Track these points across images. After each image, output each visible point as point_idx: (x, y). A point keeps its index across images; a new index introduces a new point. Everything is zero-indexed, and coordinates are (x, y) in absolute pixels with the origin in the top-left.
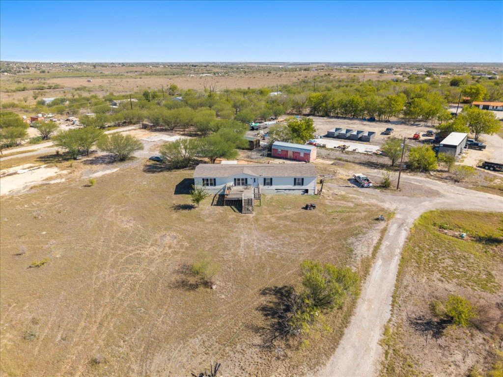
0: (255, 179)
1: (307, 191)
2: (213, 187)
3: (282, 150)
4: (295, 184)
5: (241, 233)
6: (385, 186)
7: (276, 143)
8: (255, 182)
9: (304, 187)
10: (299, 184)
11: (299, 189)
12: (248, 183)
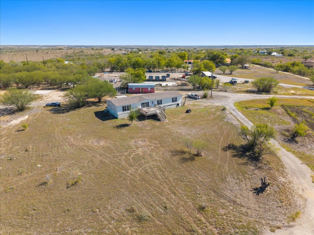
0: (152, 102)
1: (178, 104)
3: (136, 88)
4: (173, 102)
6: (205, 97)
7: (129, 84)
8: (152, 104)
9: (177, 103)
11: (174, 104)
12: (149, 105)
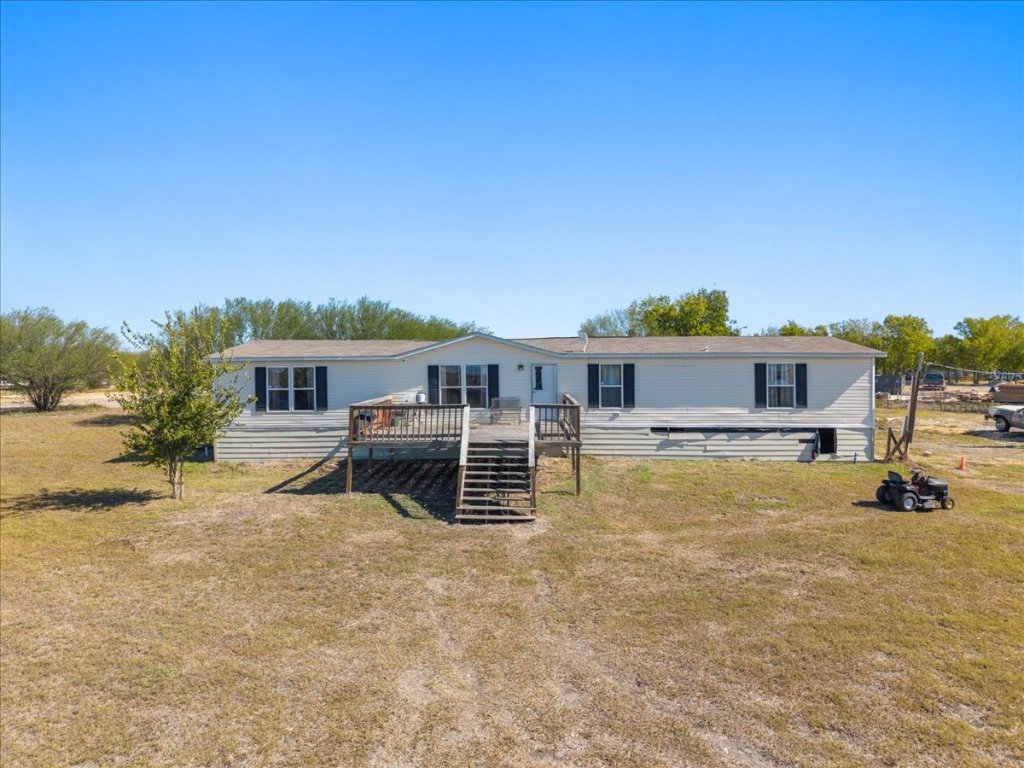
0: (539, 370)
1: (826, 440)
2: (309, 418)
4: (760, 400)
5: (412, 645)
8: (539, 386)
10: (780, 400)
11: (782, 430)
12: (505, 392)
